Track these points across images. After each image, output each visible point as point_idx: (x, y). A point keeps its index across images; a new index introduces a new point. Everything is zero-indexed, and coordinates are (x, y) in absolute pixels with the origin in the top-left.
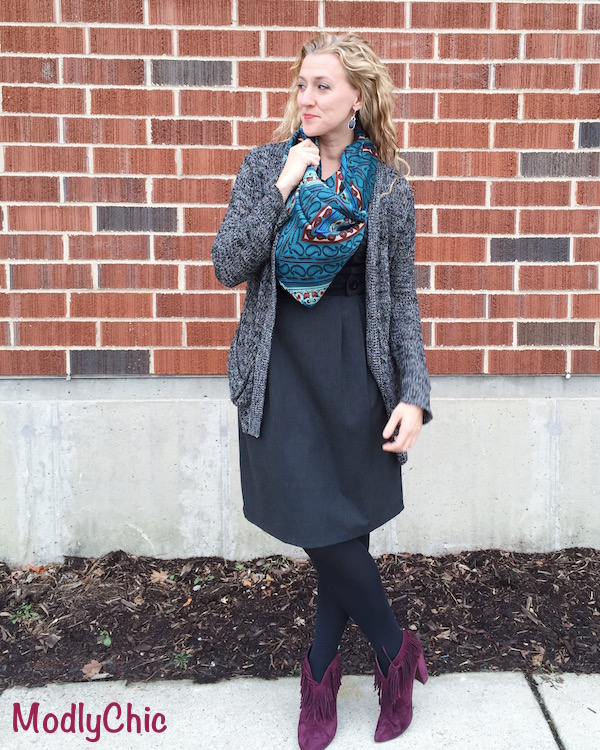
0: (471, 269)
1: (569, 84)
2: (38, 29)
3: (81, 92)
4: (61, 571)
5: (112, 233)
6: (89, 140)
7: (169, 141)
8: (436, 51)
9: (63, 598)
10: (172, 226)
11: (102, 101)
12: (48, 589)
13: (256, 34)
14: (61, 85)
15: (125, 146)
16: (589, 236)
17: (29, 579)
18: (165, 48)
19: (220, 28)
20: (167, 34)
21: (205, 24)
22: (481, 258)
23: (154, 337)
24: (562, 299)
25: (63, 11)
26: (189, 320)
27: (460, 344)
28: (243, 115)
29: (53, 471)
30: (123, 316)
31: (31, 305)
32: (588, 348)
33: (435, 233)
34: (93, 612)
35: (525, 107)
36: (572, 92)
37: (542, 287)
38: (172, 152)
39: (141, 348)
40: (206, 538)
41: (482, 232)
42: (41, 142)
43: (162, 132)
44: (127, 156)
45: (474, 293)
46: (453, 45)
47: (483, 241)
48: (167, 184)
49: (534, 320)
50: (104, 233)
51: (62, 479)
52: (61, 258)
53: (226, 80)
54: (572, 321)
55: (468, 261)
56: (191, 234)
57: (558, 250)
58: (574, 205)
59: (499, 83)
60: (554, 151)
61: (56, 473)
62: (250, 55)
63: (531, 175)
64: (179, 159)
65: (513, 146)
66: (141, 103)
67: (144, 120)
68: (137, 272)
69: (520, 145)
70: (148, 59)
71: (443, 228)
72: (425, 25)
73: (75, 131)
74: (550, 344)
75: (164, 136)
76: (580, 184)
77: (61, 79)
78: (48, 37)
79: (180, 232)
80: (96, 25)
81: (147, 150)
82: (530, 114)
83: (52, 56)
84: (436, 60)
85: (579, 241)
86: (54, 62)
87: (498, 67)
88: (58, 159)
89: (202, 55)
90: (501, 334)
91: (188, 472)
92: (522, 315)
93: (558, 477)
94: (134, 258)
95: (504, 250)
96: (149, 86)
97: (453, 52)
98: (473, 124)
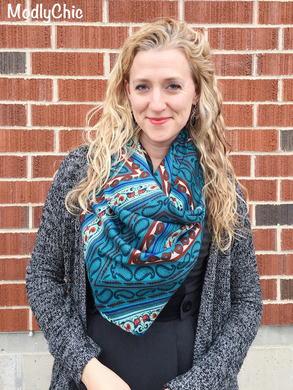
13: (48, 29)
28: (36, 99)
35: (284, 91)
46: (221, 38)
53: (21, 69)
59: (261, 71)
62: (42, 47)
65: (273, 125)
69: (279, 123)
82: (288, 97)
87: (260, 57)
92: (284, 273)
95: (267, 215)
97: (221, 44)
98: (240, 105)
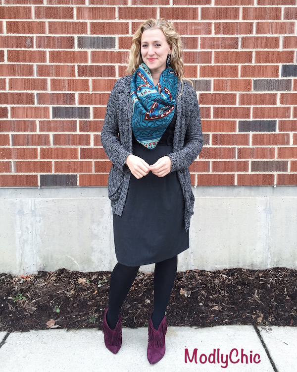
0: (229, 135)
1: (277, 46)
2: (24, 22)
3: (44, 52)
4: (36, 278)
5: (59, 119)
6: (48, 75)
7: (86, 75)
8: (213, 31)
9: (37, 290)
10: (87, 116)
11: (54, 57)
12: (30, 286)
13: (127, 24)
14: (35, 49)
15: (65, 78)
16: (286, 119)
17: (21, 282)
18: (84, 31)
19: (110, 21)
20: (85, 24)
21: (103, 19)
22: (234, 130)
23: (79, 169)
24: (272, 150)
25: (35, 14)
26: (95, 160)
27: (223, 171)
28: (121, 63)
29: (32, 231)
30: (64, 158)
31: (22, 154)
32: (284, 173)
33: (212, 118)
34: (51, 297)
35: (256, 58)
36: (278, 50)
37: (263, 144)
38: (87, 80)
39: (73, 174)
40: (104, 263)
41: (235, 118)
42: (26, 76)
43: (83, 71)
44: (66, 82)
45: (230, 147)
46: (221, 28)
47: (235, 122)
48: (85, 96)
49: (259, 160)
50: (55, 119)
51: (36, 235)
52: (36, 131)
53: (113, 46)
54: (277, 160)
55: (228, 132)
56: (96, 120)
57: (271, 126)
58: (279, 105)
59: (243, 46)
60: (269, 79)
61: (34, 232)
62: (124, 34)
63: (258, 91)
64: (90, 84)
65: (249, 77)
66: (73, 57)
67: (74, 66)
68: (71, 138)
69: (253, 76)
70: (76, 36)
71: (216, 116)
72: (208, 18)
73: (42, 71)
74: (267, 171)
75: (83, 73)
76: (282, 94)
77: (35, 46)
78: (28, 26)
79: (91, 119)
80: (51, 20)
81: (75, 80)
82: (258, 61)
83: (31, 35)
84: (213, 35)
85: (281, 122)
86: (31, 38)
87: (243, 38)
88: (34, 84)
89: (102, 34)
90: (243, 167)
91: (96, 232)
92: (253, 157)
93: (270, 234)
94: (70, 131)
95: (245, 126)
96: (76, 49)
97: (221, 31)
98: (231, 66)
